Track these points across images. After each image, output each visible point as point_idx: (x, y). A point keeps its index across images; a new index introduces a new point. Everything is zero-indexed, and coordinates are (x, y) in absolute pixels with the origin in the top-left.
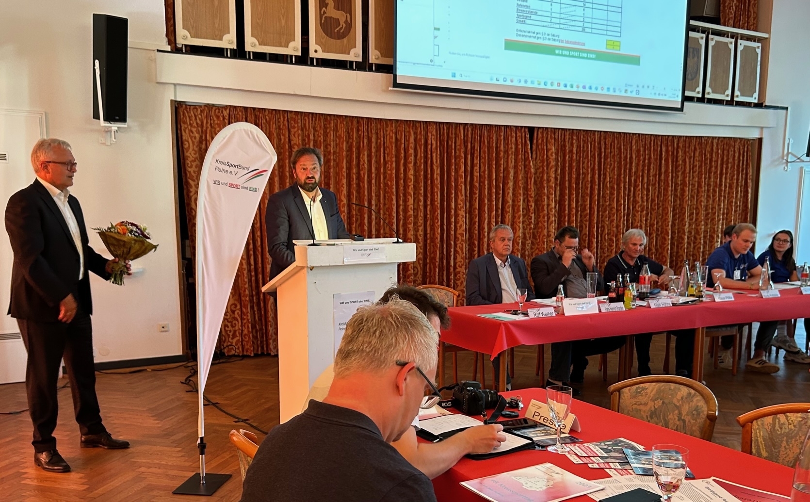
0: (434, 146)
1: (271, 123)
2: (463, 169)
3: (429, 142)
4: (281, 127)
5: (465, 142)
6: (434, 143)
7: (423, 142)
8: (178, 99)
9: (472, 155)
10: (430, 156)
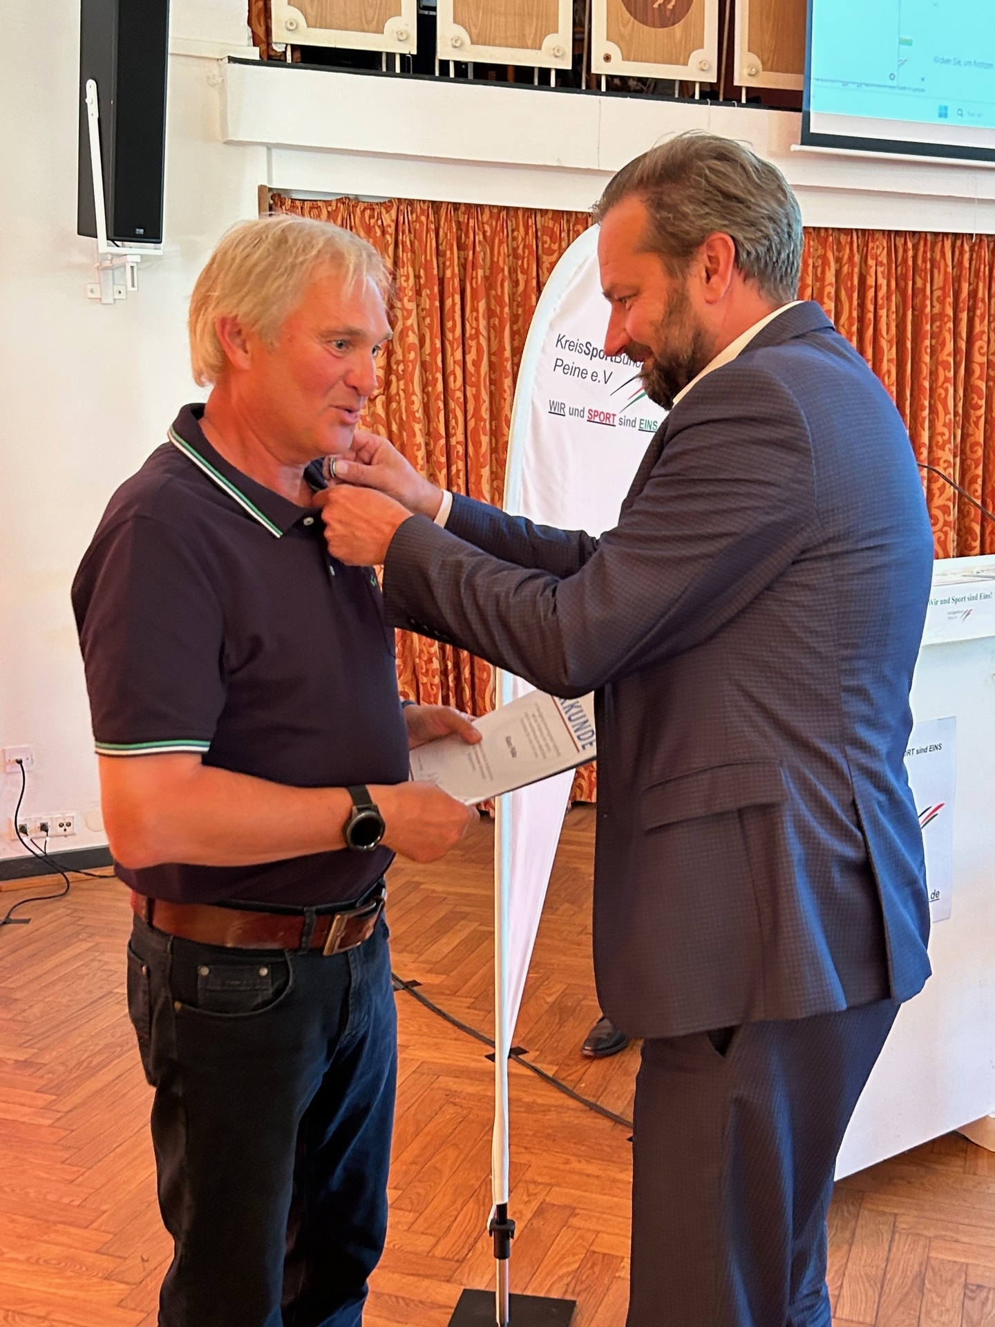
0: (883, 292)
1: (497, 241)
2: (950, 346)
3: (871, 281)
4: (520, 251)
5: (957, 280)
6: (883, 282)
7: (856, 282)
8: (277, 184)
9: (972, 310)
10: (871, 316)
